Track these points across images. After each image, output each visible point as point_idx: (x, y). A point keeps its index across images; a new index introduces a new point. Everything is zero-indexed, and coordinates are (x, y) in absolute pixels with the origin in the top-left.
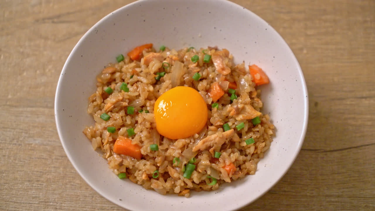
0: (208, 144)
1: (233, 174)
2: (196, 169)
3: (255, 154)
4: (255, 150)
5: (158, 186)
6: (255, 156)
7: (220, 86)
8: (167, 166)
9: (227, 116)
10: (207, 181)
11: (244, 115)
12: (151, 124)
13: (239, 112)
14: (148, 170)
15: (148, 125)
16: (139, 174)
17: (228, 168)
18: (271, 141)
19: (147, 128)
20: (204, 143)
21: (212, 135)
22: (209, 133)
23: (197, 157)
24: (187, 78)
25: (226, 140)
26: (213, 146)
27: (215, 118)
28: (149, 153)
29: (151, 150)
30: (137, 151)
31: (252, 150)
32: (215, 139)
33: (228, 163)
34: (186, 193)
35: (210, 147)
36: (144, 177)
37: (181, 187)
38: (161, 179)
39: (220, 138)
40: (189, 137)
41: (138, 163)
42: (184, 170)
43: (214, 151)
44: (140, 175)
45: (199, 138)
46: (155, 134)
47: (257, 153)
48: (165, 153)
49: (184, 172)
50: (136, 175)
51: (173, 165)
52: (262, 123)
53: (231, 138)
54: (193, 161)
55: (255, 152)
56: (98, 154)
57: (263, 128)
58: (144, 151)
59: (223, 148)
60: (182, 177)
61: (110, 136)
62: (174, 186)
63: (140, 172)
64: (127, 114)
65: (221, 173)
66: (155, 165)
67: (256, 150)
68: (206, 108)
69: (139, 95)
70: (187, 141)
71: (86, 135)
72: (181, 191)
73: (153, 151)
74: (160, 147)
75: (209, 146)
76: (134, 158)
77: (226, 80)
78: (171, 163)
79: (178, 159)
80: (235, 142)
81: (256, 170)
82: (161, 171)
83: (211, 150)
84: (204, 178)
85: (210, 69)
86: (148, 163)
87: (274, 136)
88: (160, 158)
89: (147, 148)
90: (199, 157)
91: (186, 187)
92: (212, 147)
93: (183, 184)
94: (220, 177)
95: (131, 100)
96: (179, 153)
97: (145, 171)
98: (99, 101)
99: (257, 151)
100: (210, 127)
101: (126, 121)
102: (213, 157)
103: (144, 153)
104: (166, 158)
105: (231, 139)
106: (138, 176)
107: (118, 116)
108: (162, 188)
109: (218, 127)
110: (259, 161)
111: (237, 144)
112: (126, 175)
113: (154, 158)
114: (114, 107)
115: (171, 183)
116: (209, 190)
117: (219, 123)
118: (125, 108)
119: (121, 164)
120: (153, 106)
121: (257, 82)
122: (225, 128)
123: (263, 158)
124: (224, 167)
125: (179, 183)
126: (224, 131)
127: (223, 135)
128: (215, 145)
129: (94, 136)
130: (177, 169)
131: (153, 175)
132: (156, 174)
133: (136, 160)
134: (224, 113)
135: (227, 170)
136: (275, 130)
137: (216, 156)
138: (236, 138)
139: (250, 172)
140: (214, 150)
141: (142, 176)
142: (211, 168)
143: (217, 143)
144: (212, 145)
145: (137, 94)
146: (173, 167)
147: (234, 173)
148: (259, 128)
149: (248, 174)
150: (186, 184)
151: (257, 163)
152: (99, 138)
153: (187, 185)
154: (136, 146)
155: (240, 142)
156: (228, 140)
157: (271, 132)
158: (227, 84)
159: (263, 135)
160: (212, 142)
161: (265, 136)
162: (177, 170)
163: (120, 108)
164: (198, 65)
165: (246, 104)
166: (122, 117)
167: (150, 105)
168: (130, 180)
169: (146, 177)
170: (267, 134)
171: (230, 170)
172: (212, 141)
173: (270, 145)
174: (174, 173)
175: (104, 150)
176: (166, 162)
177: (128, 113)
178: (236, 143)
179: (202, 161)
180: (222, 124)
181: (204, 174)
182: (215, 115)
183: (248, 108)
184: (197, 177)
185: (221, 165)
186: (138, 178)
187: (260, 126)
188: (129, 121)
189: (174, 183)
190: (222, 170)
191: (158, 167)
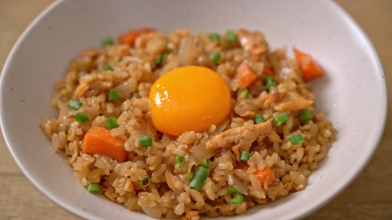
0: (231, 138)
1: (270, 186)
2: (211, 176)
3: (304, 163)
4: (303, 157)
5: (149, 201)
6: (305, 166)
7: (251, 69)
8: (165, 172)
9: (260, 107)
10: (228, 199)
11: (287, 104)
12: (144, 112)
13: (279, 98)
14: (134, 174)
15: (138, 112)
16: (119, 183)
17: (261, 174)
18: (329, 148)
19: (137, 117)
20: (224, 136)
21: (238, 128)
22: (233, 124)
23: (212, 159)
24: (201, 59)
25: (259, 137)
26: (239, 142)
27: (242, 106)
28: (136, 148)
29: (140, 144)
30: (118, 144)
31: (299, 155)
32: (241, 132)
33: (261, 167)
34: (193, 216)
35: (234, 144)
36: (127, 186)
37: (186, 206)
38: (154, 190)
39: (250, 130)
40: (201, 132)
41: (118, 165)
42: (191, 176)
43: (240, 150)
44: (120, 185)
45: (217, 131)
46: (148, 127)
47: (307, 162)
48: (162, 153)
49: (191, 180)
50: (114, 184)
51: (175, 171)
52: (315, 120)
53: (267, 135)
54: (206, 162)
55: (305, 160)
56: (60, 159)
57: (316, 125)
58: (130, 145)
59: (255, 146)
60: (187, 188)
61: (79, 127)
62: (175, 202)
63: (122, 180)
64: (107, 101)
65: (250, 183)
66: (146, 168)
67: (306, 157)
68: (228, 95)
69: (129, 77)
70: (199, 135)
71: (43, 130)
72: (186, 212)
73: (144, 145)
74: (155, 144)
75: (233, 142)
76: (114, 160)
77: (259, 61)
78: (171, 168)
79: (182, 159)
80: (272, 144)
81: (306, 184)
82: (154, 178)
83: (235, 148)
84: (223, 193)
85: (236, 51)
86: (135, 165)
87: (332, 139)
88: (153, 158)
89: (134, 141)
90: (216, 160)
91: (193, 207)
92: (237, 144)
93: (189, 200)
94: (249, 191)
95: (116, 83)
96: (184, 149)
97: (129, 177)
98: (69, 88)
99: (308, 159)
100: (234, 119)
101: (106, 109)
102: (238, 159)
103: (130, 147)
104: (164, 160)
105: (267, 137)
106: (118, 187)
107: (94, 102)
108: (154, 204)
109: (247, 118)
110: (311, 174)
111: (276, 146)
112: (100, 189)
113: (144, 158)
114: (90, 89)
115: (170, 197)
116: (230, 213)
117: (247, 113)
118: (106, 91)
119: (92, 167)
120: (149, 90)
121: (305, 67)
122: (257, 121)
123: (316, 169)
124: (255, 173)
125: (183, 198)
126: (255, 123)
127: (254, 127)
128: (241, 140)
129: (55, 130)
130: (181, 176)
131: (141, 183)
132: (145, 182)
133: (116, 161)
134: (256, 102)
135: (259, 178)
136: (334, 132)
137: (243, 158)
138: (274, 138)
139: (297, 185)
140: (239, 147)
141: (124, 186)
142: (235, 176)
143: (245, 137)
144: (236, 140)
145: (125, 75)
146: (174, 174)
147: (271, 183)
148: (310, 125)
149: (293, 190)
150: (193, 201)
151: (307, 177)
152: (62, 134)
153: (195, 202)
154: (118, 138)
155: (280, 144)
156: (263, 137)
157: (328, 133)
158: (261, 67)
159: (316, 136)
160: (237, 136)
161: (320, 139)
162: (180, 178)
163: (98, 91)
164: (218, 45)
165: (290, 91)
166: (100, 104)
167: (145, 89)
168: (106, 196)
169: (130, 187)
170: (323, 136)
171: (265, 178)
172: (237, 134)
173: (327, 152)
174: (175, 183)
175: (69, 151)
176: (164, 166)
177: (110, 98)
178: (274, 144)
179: (220, 165)
180: (253, 113)
181: (223, 187)
182: (243, 102)
183: (294, 96)
184: (212, 187)
185: (251, 170)
186: (118, 191)
187: (311, 122)
188: (110, 108)
189: (175, 199)
190: (252, 178)
191: (150, 173)
